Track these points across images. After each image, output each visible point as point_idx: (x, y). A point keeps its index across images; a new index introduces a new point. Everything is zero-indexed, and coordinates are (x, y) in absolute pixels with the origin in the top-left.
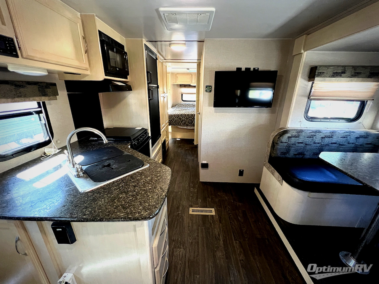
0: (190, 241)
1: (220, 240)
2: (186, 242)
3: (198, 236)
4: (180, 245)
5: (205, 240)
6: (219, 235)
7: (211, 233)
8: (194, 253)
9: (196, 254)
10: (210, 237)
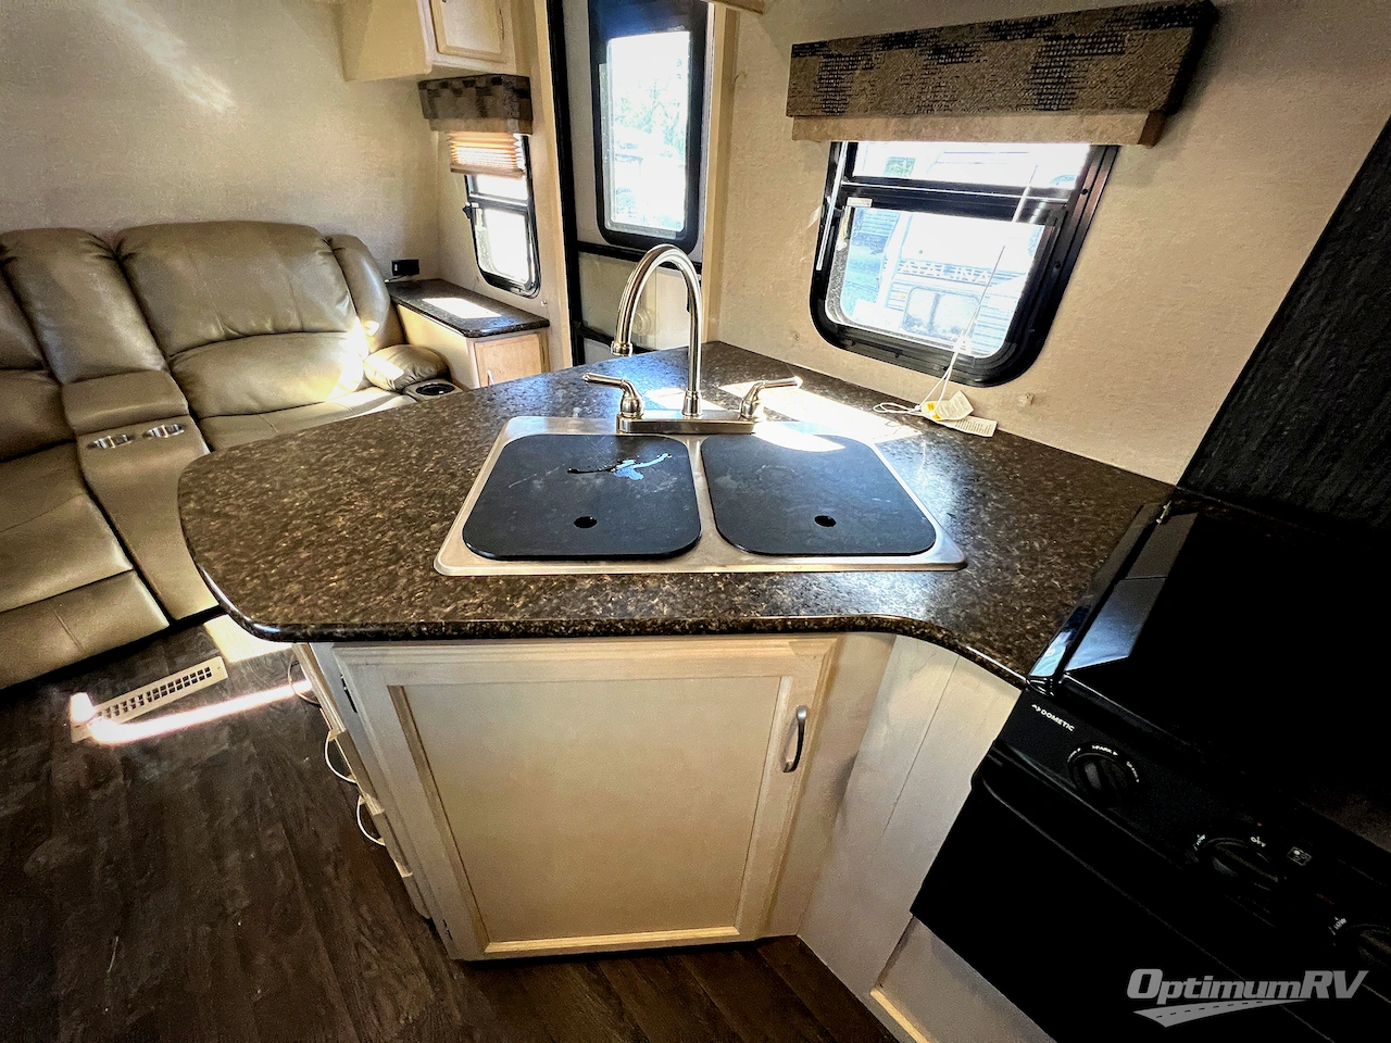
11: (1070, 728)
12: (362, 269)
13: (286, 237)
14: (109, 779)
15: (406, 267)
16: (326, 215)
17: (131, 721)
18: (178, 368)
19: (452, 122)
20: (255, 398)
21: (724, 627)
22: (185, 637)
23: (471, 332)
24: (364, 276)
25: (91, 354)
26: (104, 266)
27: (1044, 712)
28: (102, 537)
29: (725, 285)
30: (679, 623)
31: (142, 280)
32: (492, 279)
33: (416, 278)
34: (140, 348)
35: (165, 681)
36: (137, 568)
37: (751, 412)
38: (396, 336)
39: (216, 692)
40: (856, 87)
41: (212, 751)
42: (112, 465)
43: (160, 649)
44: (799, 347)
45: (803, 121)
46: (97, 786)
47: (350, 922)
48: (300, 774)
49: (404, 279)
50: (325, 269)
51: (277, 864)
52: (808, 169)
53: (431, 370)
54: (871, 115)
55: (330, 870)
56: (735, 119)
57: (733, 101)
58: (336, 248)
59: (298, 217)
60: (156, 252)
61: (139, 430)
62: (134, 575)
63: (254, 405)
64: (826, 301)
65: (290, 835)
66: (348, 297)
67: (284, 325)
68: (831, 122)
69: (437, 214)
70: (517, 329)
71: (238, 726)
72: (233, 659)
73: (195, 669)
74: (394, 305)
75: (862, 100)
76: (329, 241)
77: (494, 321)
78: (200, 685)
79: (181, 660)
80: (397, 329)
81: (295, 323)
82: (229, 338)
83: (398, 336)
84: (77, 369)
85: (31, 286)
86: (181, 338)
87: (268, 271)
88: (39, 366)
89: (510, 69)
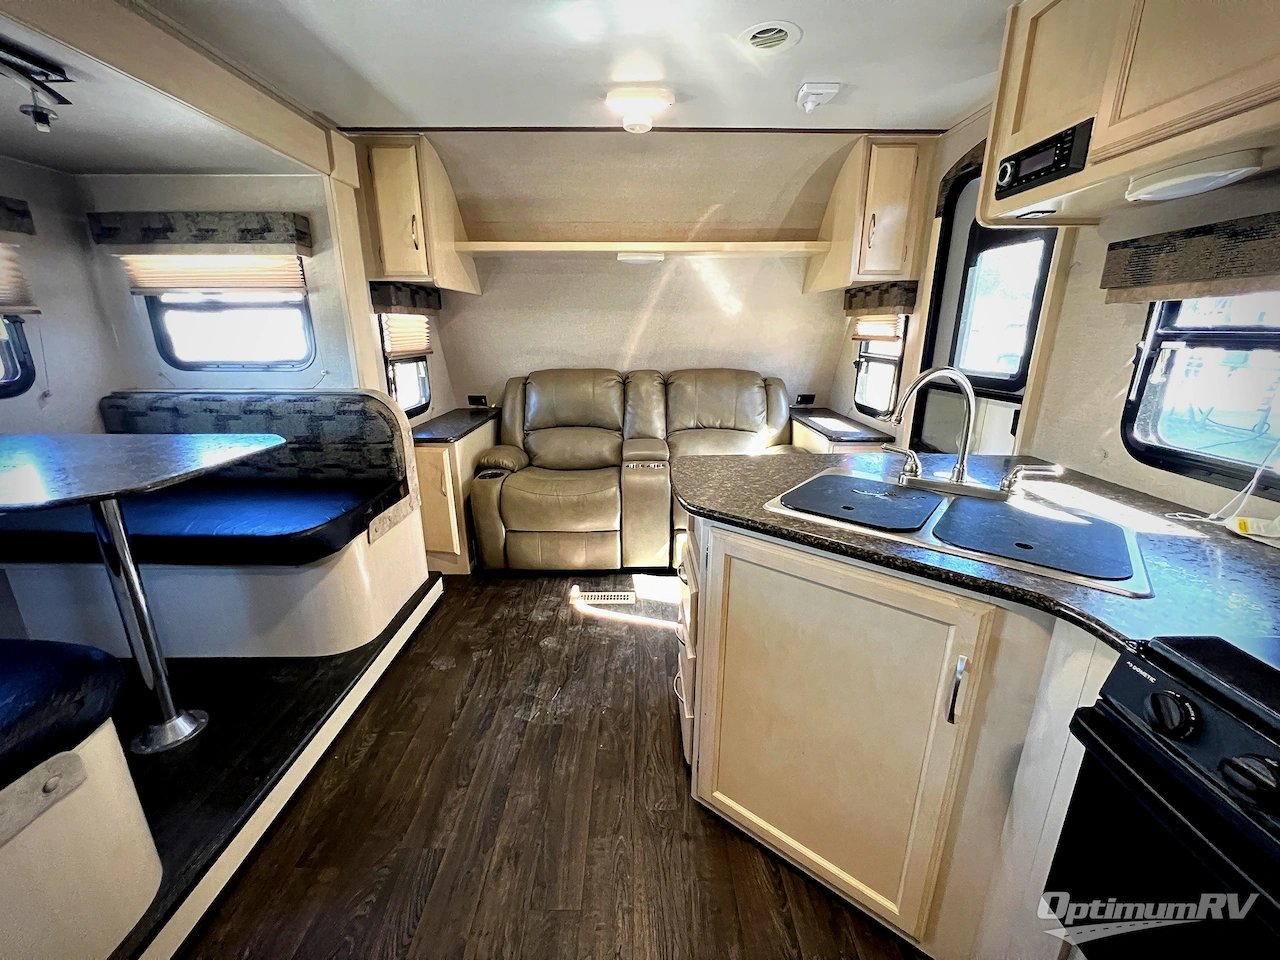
0: (621, 837)
1: (506, 849)
2: (637, 834)
3: (590, 861)
4: (660, 820)
5: (564, 848)
6: (499, 869)
7: (532, 876)
8: (607, 799)
9: (602, 798)
10: (540, 860)
11: (1152, 680)
12: (778, 395)
13: (741, 377)
14: (577, 624)
15: (807, 399)
16: (767, 367)
17: (591, 605)
18: (669, 440)
19: (859, 311)
21: (906, 565)
22: (624, 577)
23: (834, 438)
24: (778, 401)
25: (640, 427)
26: (660, 387)
27: (1135, 668)
28: (616, 509)
29: (1043, 411)
30: (877, 554)
31: (672, 394)
32: (862, 408)
33: (810, 406)
34: (658, 427)
35: (609, 594)
36: (621, 530)
37: (1009, 487)
38: (785, 440)
39: (628, 608)
40: (1161, 264)
41: (616, 633)
42: (633, 477)
43: (612, 578)
44: (1108, 464)
45: (1115, 291)
46: (572, 625)
47: (649, 747)
48: (651, 663)
49: (802, 406)
50: (756, 395)
51: (627, 697)
52: (1128, 323)
54: (1175, 283)
55: (649, 715)
56: (1067, 294)
57: (1067, 281)
58: (768, 385)
59: (752, 368)
60: (682, 382)
61: (646, 463)
62: (618, 533)
64: (1135, 425)
65: (637, 687)
66: (765, 413)
67: (726, 424)
68: (1139, 290)
69: (836, 367)
70: (868, 441)
71: (632, 628)
72: (640, 597)
73: (623, 594)
74: (790, 420)
75: (1166, 273)
76: (765, 380)
77: (853, 434)
78: (623, 602)
79: (619, 587)
80: (788, 435)
81: (731, 425)
82: (698, 428)
83: (788, 440)
84: (632, 434)
85: (631, 394)
86: (677, 425)
87: (728, 394)
88: (620, 429)
89: (906, 277)
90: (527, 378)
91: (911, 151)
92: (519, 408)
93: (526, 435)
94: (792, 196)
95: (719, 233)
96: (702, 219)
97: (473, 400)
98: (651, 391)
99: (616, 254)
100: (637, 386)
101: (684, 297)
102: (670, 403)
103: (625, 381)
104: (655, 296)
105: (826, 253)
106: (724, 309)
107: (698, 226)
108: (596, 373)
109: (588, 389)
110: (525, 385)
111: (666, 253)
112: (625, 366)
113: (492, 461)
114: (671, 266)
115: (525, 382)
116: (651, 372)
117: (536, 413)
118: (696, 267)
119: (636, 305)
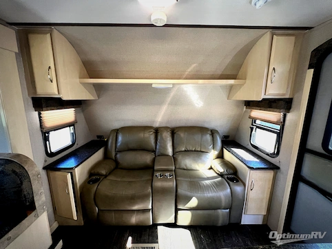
12: (217, 137)
13: (202, 130)
18: (175, 156)
20: (186, 166)
22: (154, 228)
23: (250, 167)
24: (217, 140)
25: (162, 152)
26: (170, 134)
28: (150, 200)
31: (175, 137)
33: (227, 139)
34: (170, 151)
36: (152, 209)
38: (221, 156)
42: (158, 183)
43: (148, 231)
49: (224, 139)
50: (208, 137)
53: (231, 171)
58: (213, 133)
60: (179, 133)
61: (164, 173)
63: (185, 168)
66: (212, 145)
67: (197, 149)
73: (152, 245)
74: (222, 148)
76: (211, 131)
80: (221, 154)
81: (199, 150)
82: (185, 151)
84: (159, 154)
85: (159, 138)
86: (177, 150)
87: (198, 137)
88: (154, 151)
89: (287, 97)
90: (118, 130)
91: (293, 38)
92: (114, 142)
93: (116, 154)
94: (228, 60)
95: (196, 76)
96: (189, 70)
97: (98, 137)
98: (167, 137)
99: (152, 84)
100: (161, 135)
101: (179, 101)
102: (175, 141)
103: (157, 131)
104: (169, 99)
105: (243, 85)
106: (196, 105)
107: (187, 73)
108: (145, 128)
109: (141, 135)
110: (117, 133)
111: (173, 84)
112: (157, 125)
113: (96, 172)
114: (175, 89)
115: (117, 131)
116: (166, 128)
117: (120, 145)
118: (185, 89)
119: (161, 103)
